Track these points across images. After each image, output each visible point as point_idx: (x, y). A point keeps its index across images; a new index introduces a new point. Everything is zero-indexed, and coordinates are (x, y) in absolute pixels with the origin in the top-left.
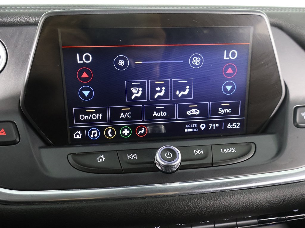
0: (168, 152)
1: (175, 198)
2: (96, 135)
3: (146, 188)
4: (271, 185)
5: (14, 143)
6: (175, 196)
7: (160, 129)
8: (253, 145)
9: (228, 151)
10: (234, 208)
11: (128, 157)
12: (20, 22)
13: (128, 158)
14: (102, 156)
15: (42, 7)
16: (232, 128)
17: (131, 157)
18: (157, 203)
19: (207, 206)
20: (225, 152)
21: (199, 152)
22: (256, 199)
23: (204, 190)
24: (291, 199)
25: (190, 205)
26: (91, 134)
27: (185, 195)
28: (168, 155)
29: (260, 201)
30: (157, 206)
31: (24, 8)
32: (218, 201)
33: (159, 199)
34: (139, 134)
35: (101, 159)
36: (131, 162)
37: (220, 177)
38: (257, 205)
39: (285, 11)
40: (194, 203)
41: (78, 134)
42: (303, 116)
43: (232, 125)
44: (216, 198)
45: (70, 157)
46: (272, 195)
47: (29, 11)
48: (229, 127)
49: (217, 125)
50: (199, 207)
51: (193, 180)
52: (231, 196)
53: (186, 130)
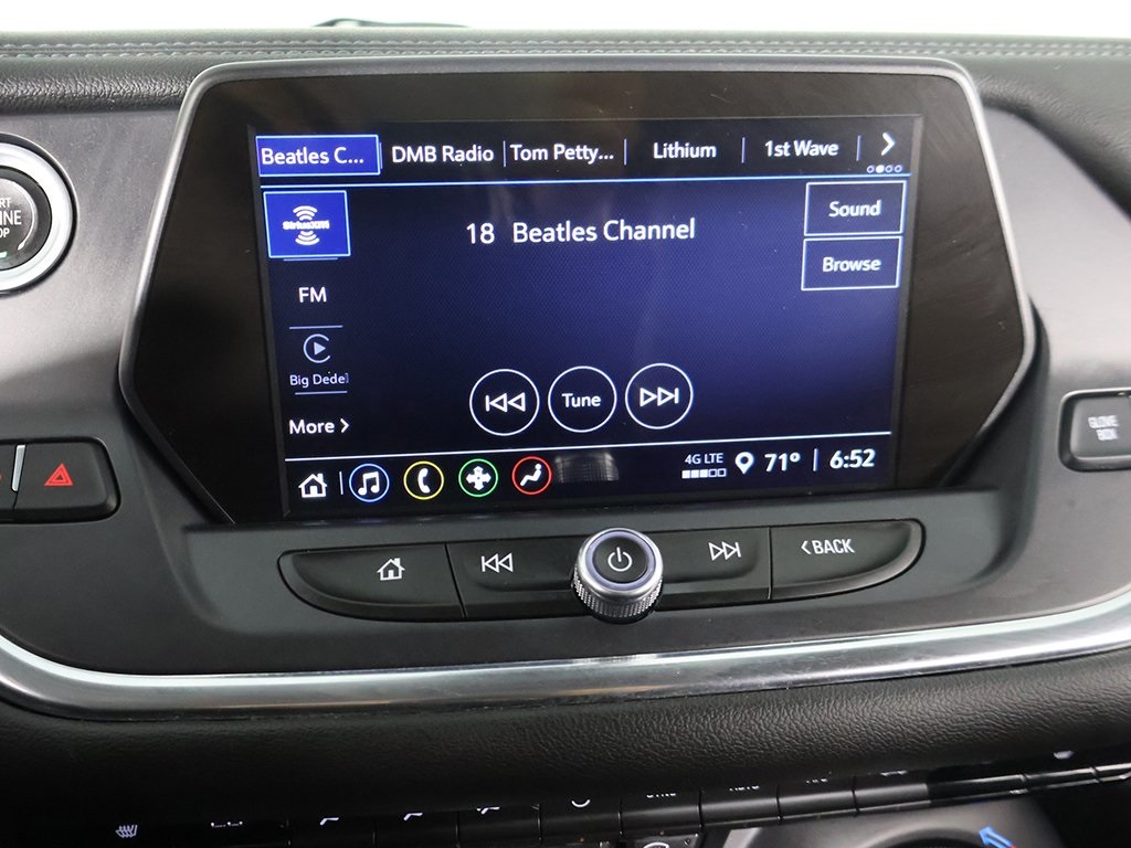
0: (618, 549)
1: (639, 705)
2: (375, 489)
3: (542, 671)
4: (970, 668)
5: (99, 513)
6: (639, 700)
7: (598, 469)
8: (915, 530)
9: (827, 550)
10: (841, 742)
11: (485, 564)
12: (117, 97)
13: (484, 570)
14: (397, 562)
15: (192, 44)
16: (846, 466)
17: (493, 563)
18: (576, 720)
19: (746, 734)
20: (817, 552)
21: (725, 551)
22: (915, 713)
23: (738, 682)
24: (1037, 716)
25: (691, 729)
26: (358, 483)
27: (674, 697)
28: (620, 560)
29: (931, 722)
30: (578, 732)
31: (132, 45)
32: (786, 718)
33: (586, 710)
34: (523, 483)
35: (391, 572)
36: (492, 583)
37: (797, 636)
38: (919, 733)
39: (1046, 53)
40: (703, 725)
41: (314, 483)
42: (1095, 430)
43: (846, 458)
44: (780, 710)
45: (287, 564)
46: (973, 702)
47: (149, 57)
48: (837, 463)
49: (795, 457)
50: (721, 739)
51: (704, 646)
52: (829, 701)
53: (686, 474)
